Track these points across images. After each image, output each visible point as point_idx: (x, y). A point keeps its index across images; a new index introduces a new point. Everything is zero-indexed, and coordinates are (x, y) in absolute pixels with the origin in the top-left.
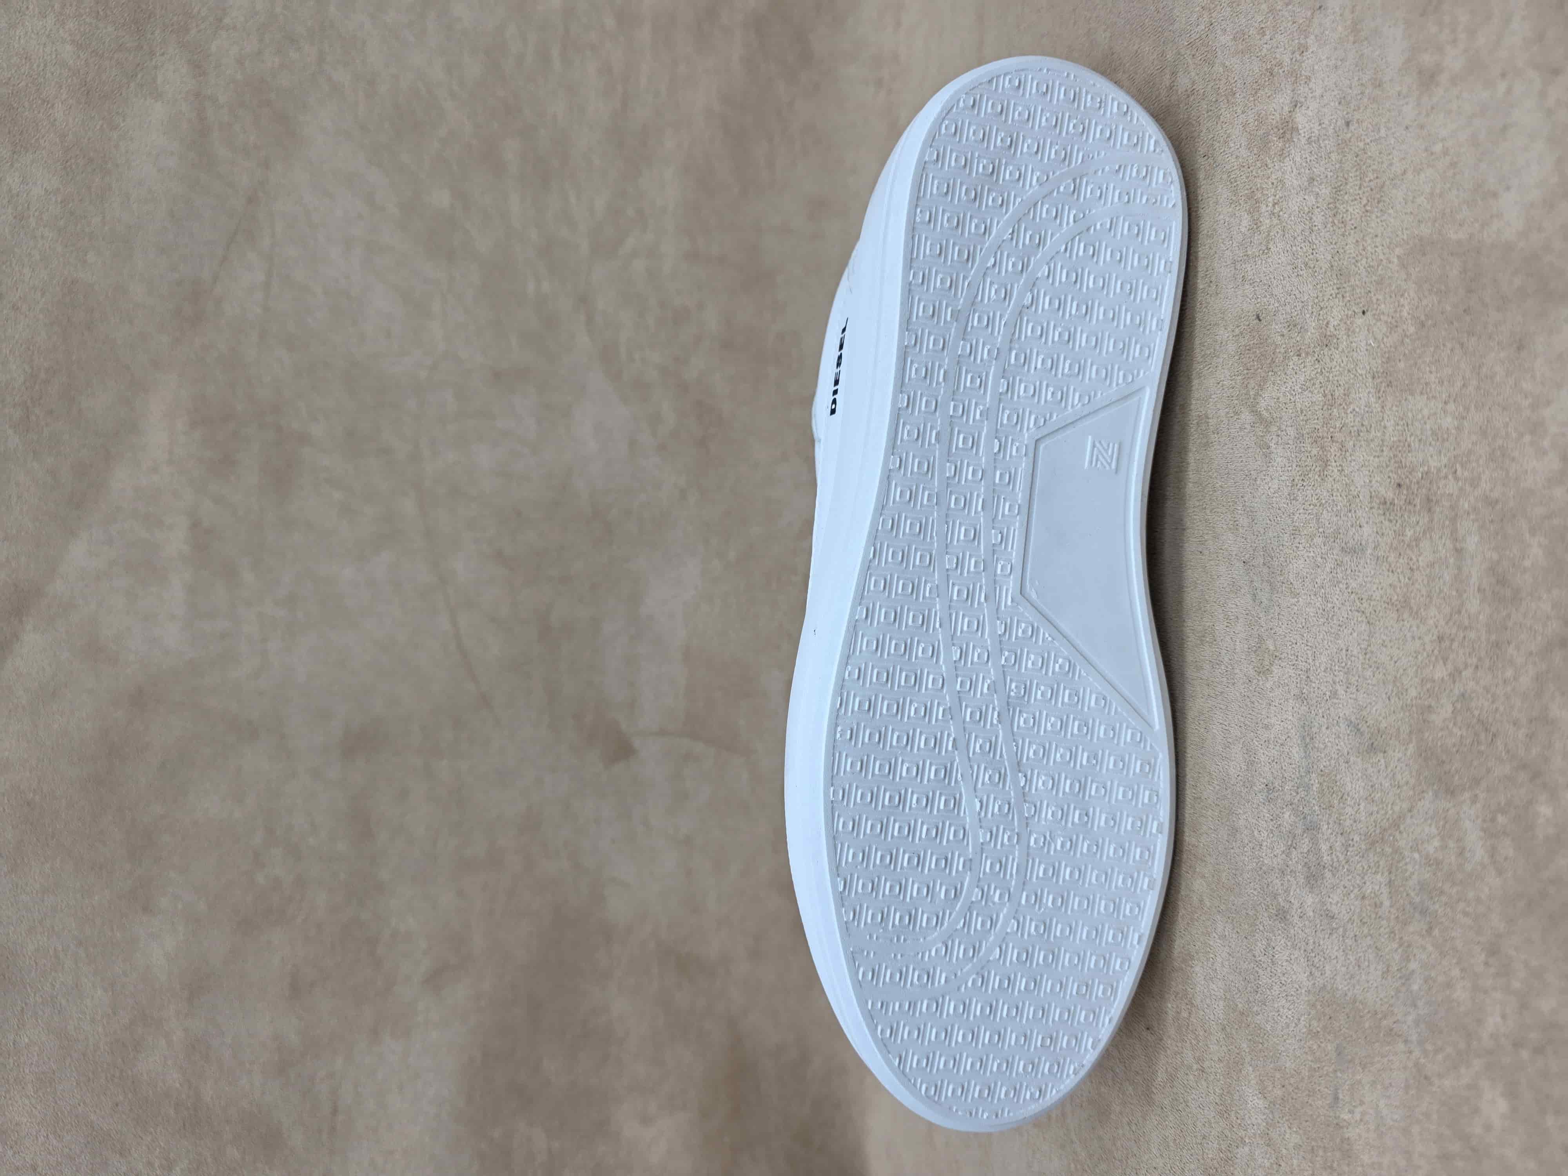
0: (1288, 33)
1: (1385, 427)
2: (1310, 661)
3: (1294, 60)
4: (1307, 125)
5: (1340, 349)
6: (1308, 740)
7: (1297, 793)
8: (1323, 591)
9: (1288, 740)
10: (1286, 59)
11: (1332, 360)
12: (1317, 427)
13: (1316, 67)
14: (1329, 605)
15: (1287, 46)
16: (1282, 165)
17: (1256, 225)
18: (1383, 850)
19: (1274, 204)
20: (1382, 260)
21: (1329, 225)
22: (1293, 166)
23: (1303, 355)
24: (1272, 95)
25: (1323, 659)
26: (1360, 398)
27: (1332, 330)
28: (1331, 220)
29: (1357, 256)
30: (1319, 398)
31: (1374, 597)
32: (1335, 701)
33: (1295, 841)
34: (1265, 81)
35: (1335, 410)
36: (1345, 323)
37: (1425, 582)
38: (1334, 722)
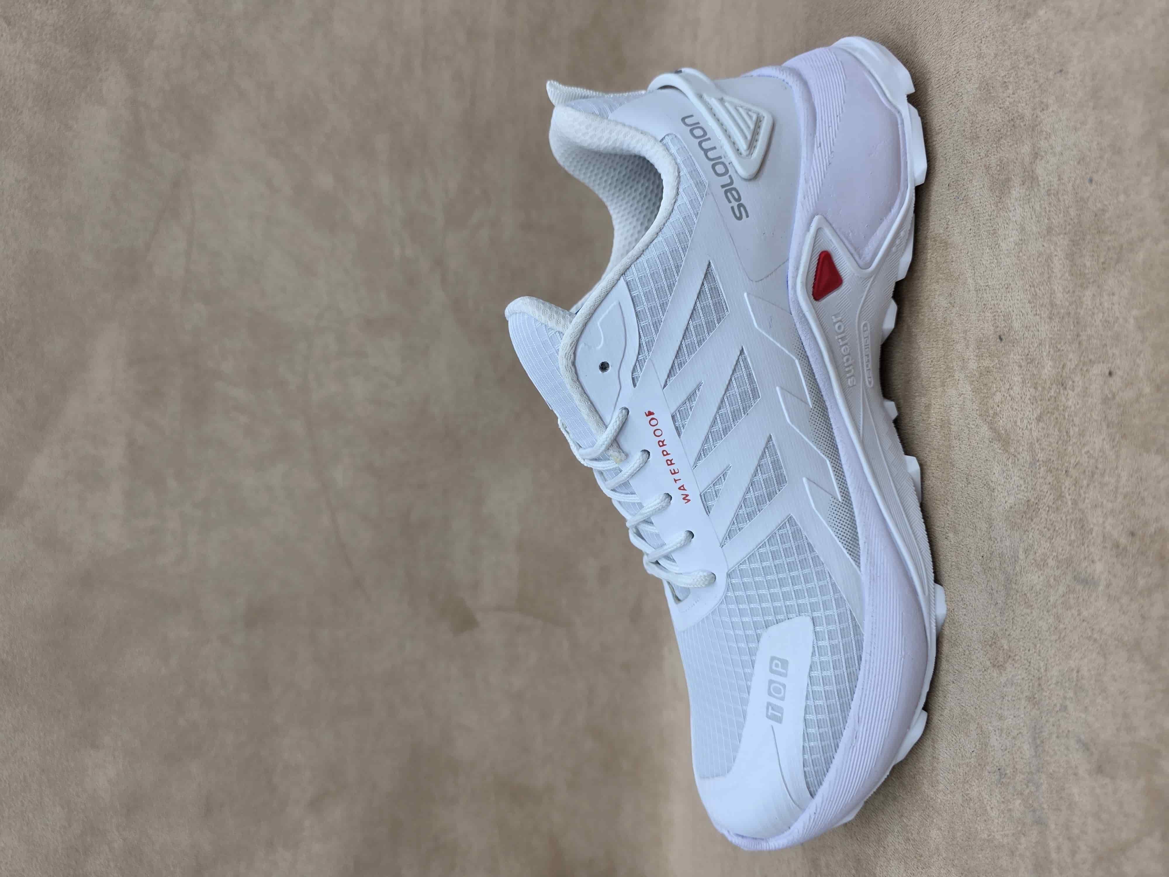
0: (1031, 89)
1: (1119, 476)
2: (1042, 670)
3: (1035, 115)
4: (1046, 178)
7: (1028, 787)
8: (1055, 610)
9: (1020, 735)
10: (1028, 113)
13: (1056, 126)
14: (1062, 626)
20: (1118, 318)
21: (1067, 275)
22: (1033, 213)
23: (1040, 388)
24: (1013, 144)
25: (1054, 672)
26: (1095, 443)
27: (1069, 372)
28: (1068, 269)
29: (1094, 308)
30: (1054, 432)
31: (1105, 631)
32: (1065, 714)
33: (1024, 829)
34: (1007, 131)
35: (1070, 448)
36: (1081, 369)
37: (1157, 632)
38: (1064, 735)
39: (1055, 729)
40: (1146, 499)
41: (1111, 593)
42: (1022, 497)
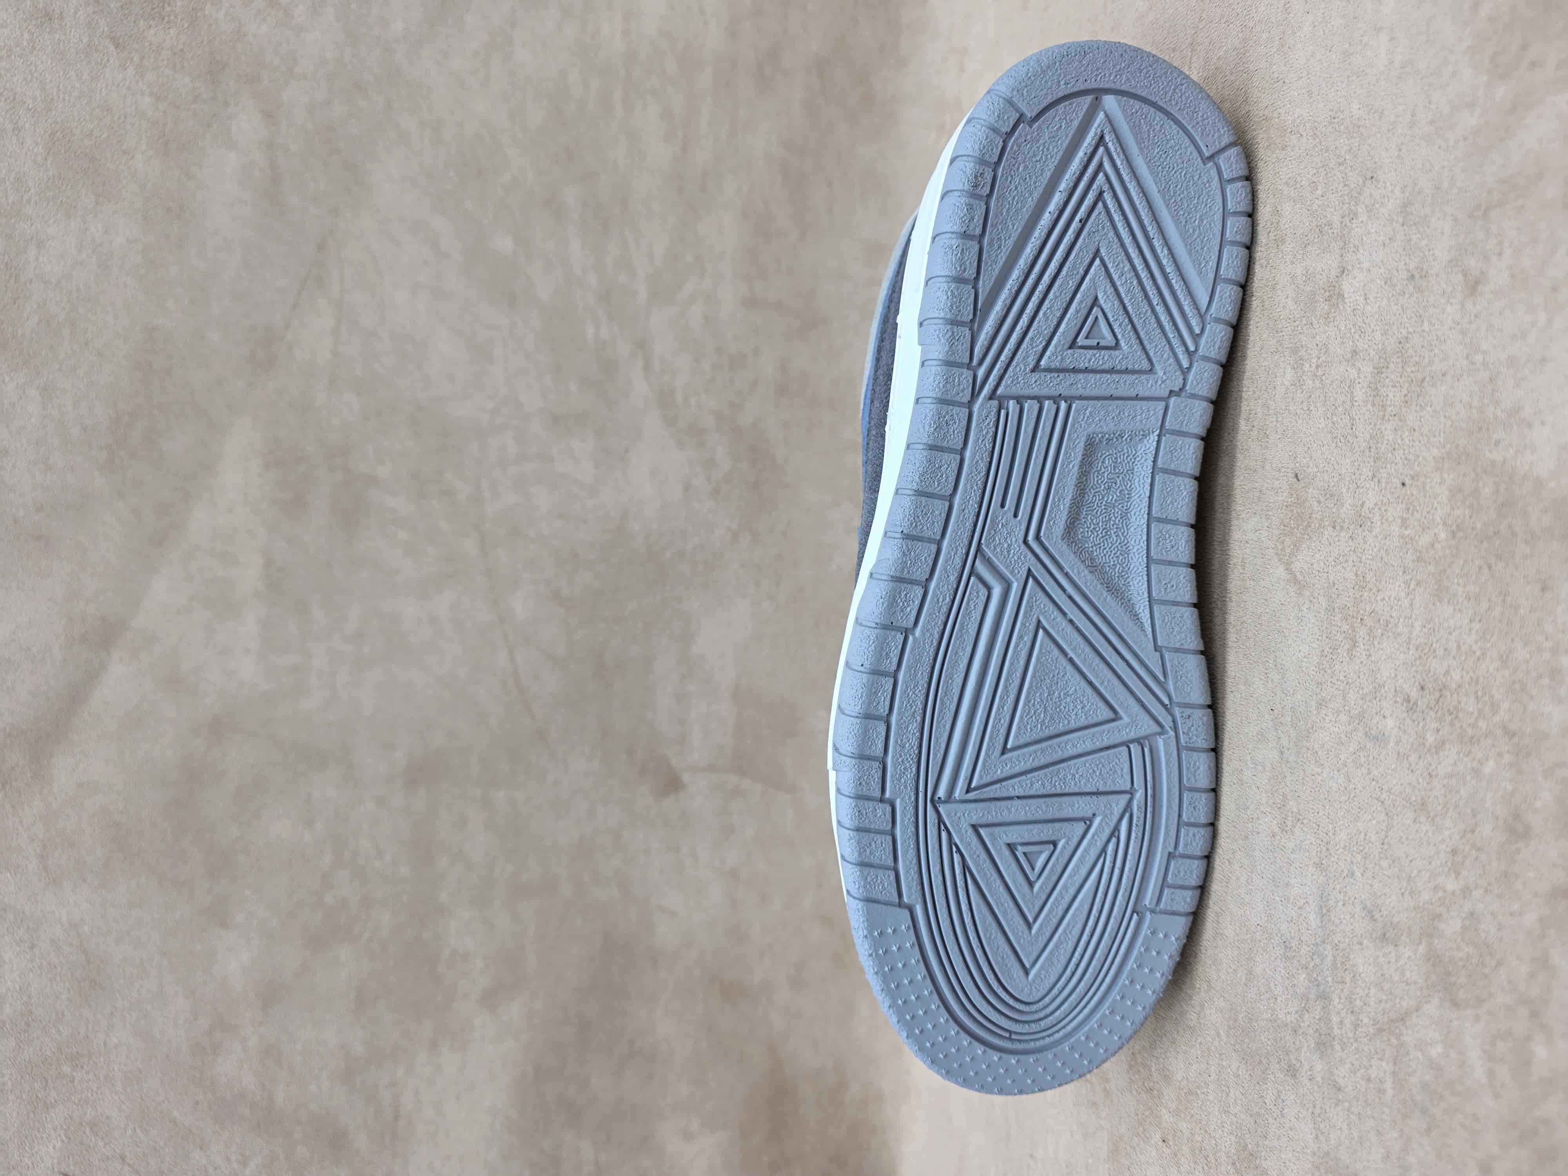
0: (1340, 194)
3: (1344, 224)
5: (1374, 533)
6: (1324, 911)
9: (1306, 905)
10: (1336, 221)
11: (1365, 542)
12: (1348, 605)
13: (1365, 238)
15: (1337, 208)
16: (1327, 328)
17: (1299, 383)
18: (1389, 1039)
19: (1317, 367)
22: (1338, 333)
24: (1320, 253)
25: (1343, 836)
26: (1390, 589)
27: (1367, 512)
29: (1394, 444)
30: (1351, 576)
31: (1393, 791)
32: (1352, 880)
33: (1308, 1005)
38: (1351, 902)
39: (1341, 896)
40: (1438, 652)
41: (1401, 750)
42: (1316, 646)
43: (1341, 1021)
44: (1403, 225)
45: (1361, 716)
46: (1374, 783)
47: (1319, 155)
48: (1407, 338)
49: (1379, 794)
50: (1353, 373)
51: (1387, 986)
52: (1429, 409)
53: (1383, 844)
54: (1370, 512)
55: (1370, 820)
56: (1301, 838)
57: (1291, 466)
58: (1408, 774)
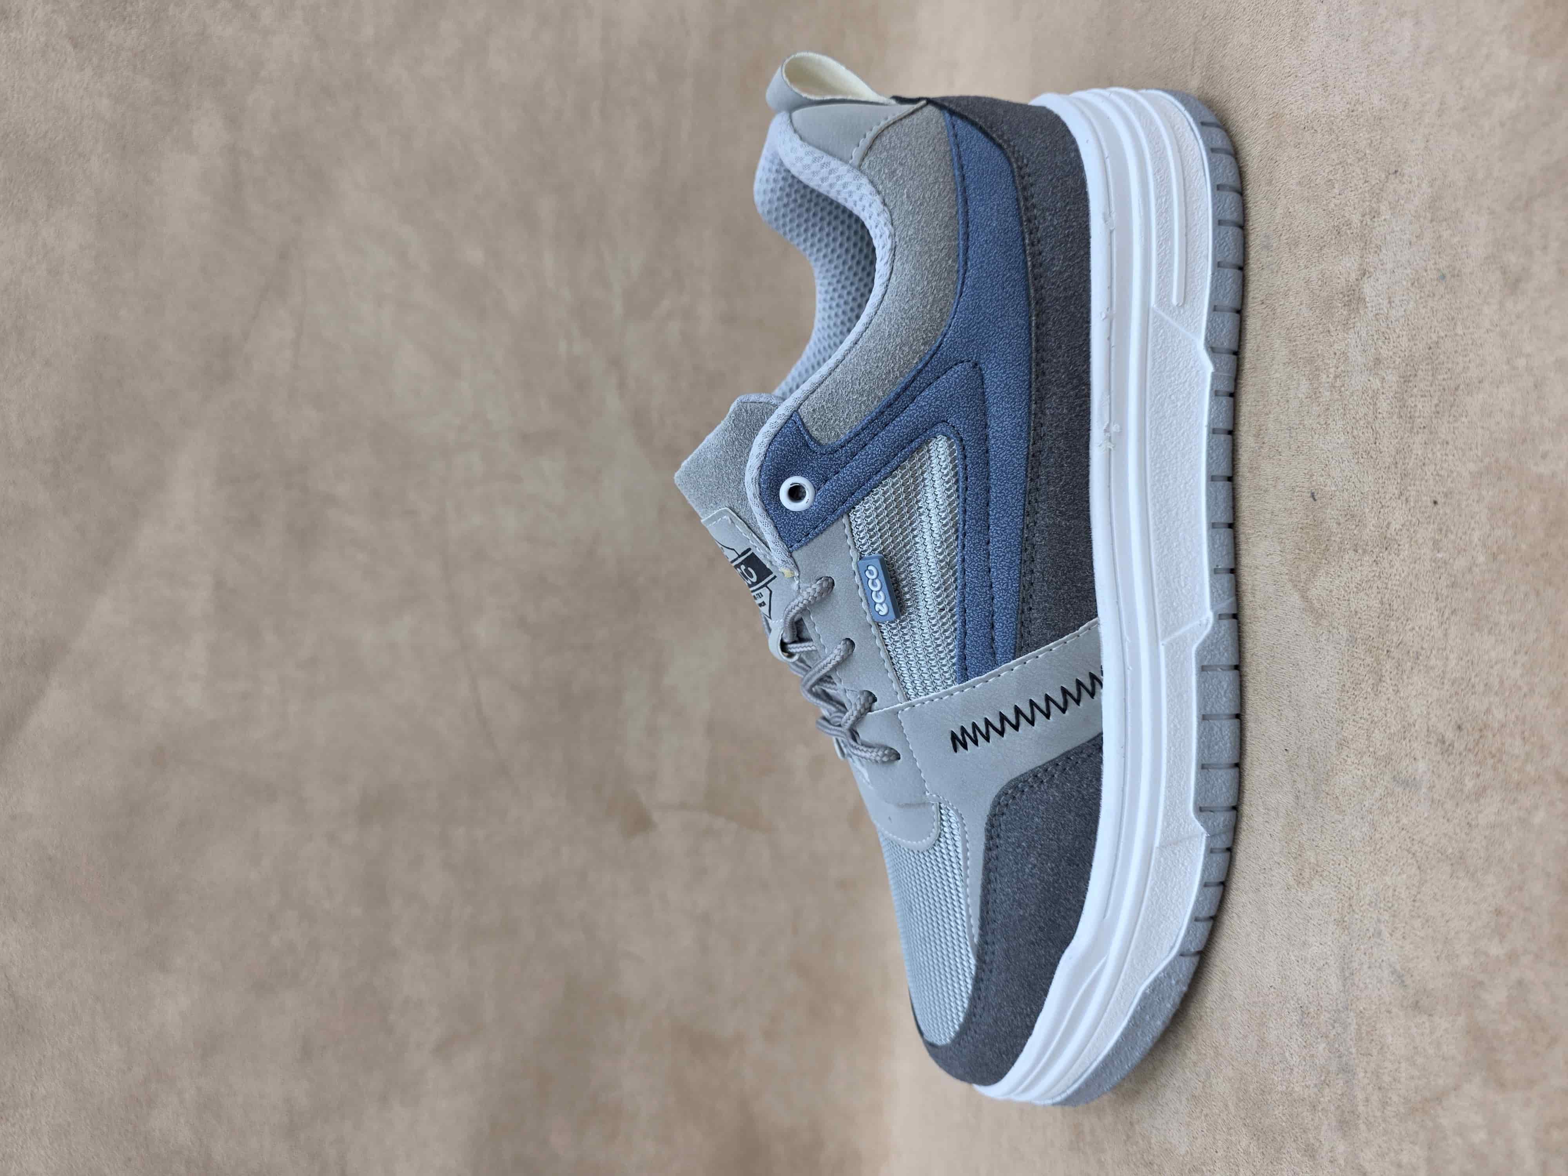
0: (1360, 191)
1: (1447, 659)
2: (1354, 888)
3: (1364, 222)
4: (1374, 298)
5: (1401, 556)
6: (1347, 974)
8: (1371, 816)
9: (1326, 966)
10: (1356, 218)
11: (1392, 567)
12: (1373, 635)
13: (1388, 237)
14: (1378, 836)
15: (1356, 206)
16: (1346, 335)
17: (1314, 395)
18: (1423, 1121)
19: (1336, 377)
21: (1395, 417)
22: (1358, 340)
24: (1338, 256)
26: (1421, 618)
27: (1394, 533)
28: (1397, 410)
29: (1424, 459)
30: (1376, 604)
31: (1426, 842)
35: (1393, 623)
36: (1408, 530)
37: (1484, 843)
38: (1378, 965)
39: (1367, 958)
40: (1477, 687)
41: (1435, 796)
42: (1336, 681)
43: (1366, 1098)
44: (1432, 221)
45: (1388, 760)
46: (1404, 832)
47: (1335, 150)
48: (1437, 343)
49: (1409, 845)
50: (1376, 383)
51: (1420, 1060)
52: (1464, 419)
53: (1414, 901)
54: (1397, 534)
55: (1400, 874)
56: (1320, 892)
57: (1307, 485)
58: (1443, 824)
